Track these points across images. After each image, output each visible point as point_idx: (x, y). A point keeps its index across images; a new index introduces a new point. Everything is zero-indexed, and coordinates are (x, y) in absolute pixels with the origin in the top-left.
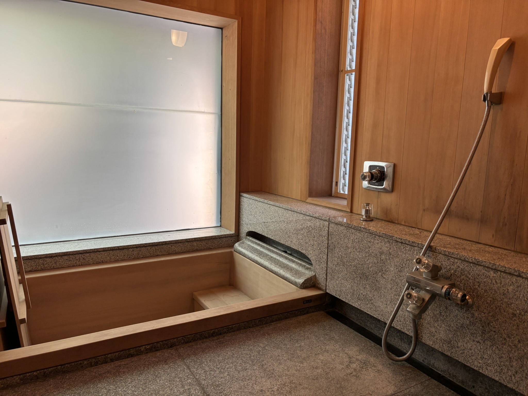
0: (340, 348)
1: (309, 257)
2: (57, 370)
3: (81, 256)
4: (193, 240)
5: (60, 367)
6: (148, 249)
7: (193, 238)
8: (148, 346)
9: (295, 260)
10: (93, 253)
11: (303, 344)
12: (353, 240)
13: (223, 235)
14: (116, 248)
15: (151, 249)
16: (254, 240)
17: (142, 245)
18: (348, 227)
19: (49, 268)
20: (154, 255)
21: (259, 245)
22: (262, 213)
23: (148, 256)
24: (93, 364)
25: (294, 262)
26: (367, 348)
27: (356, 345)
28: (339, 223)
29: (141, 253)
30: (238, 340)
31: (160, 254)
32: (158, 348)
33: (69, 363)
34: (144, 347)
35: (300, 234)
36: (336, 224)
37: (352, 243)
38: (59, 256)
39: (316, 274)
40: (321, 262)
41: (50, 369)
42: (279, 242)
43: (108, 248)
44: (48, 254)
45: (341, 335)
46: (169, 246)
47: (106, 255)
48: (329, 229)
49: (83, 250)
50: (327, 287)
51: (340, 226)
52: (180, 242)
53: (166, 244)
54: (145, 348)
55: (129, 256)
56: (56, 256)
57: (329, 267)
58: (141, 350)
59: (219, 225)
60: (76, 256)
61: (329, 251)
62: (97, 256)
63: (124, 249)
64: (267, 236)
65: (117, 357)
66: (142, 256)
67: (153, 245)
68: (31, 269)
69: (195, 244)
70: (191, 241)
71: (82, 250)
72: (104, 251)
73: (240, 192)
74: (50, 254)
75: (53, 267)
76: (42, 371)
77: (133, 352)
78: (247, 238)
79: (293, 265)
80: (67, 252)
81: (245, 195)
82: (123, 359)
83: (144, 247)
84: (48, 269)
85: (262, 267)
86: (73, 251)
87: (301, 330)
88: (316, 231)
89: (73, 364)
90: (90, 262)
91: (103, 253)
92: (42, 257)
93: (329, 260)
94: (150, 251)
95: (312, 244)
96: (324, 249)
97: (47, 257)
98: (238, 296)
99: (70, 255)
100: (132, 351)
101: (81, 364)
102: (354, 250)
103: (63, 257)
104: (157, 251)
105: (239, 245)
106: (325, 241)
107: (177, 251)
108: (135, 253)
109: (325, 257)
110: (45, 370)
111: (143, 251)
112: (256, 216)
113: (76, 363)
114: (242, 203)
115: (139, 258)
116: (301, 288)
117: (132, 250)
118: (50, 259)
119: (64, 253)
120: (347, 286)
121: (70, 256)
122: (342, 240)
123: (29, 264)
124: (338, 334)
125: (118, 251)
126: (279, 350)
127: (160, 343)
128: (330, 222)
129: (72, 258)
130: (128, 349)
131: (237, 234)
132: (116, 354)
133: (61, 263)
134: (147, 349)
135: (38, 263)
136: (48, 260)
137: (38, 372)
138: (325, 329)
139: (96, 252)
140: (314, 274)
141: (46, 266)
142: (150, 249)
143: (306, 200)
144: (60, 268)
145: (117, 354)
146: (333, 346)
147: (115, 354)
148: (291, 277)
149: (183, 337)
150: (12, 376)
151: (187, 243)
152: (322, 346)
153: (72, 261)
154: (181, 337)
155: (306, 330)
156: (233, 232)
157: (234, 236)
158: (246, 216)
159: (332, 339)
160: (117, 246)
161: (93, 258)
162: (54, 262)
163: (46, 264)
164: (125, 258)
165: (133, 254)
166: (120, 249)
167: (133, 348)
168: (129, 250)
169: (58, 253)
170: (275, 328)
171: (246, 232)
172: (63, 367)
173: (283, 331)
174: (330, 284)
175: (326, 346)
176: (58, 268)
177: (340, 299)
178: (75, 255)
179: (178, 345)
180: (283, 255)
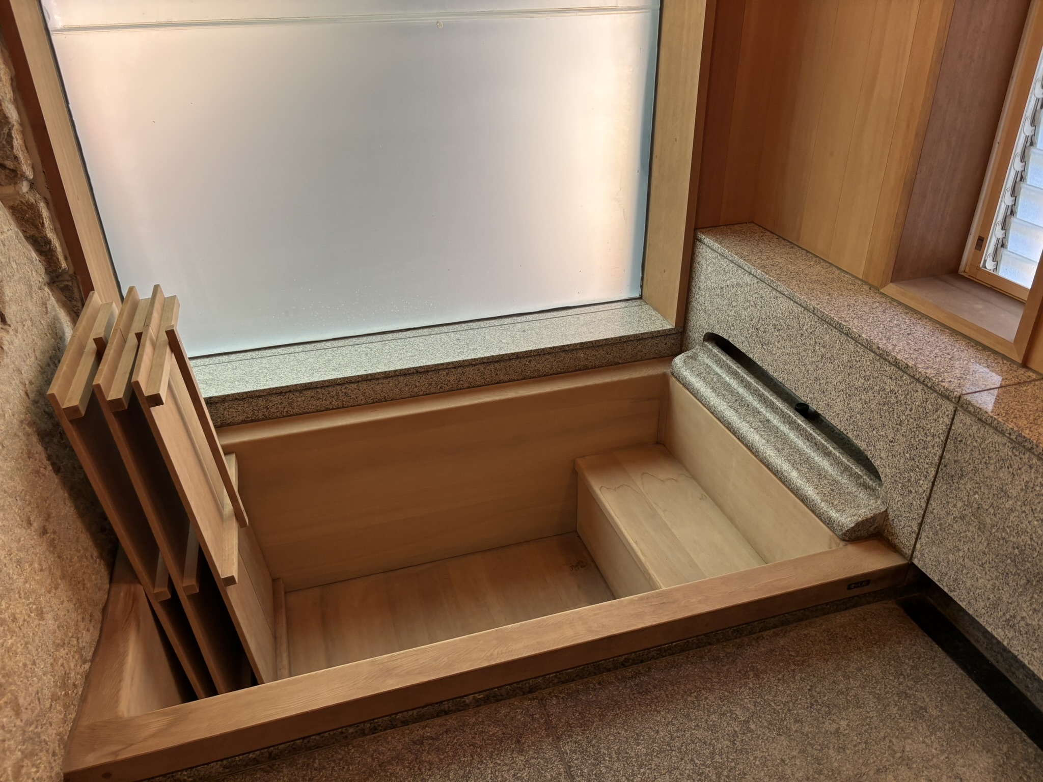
0: (943, 752)
1: (877, 463)
2: (294, 747)
3: (341, 390)
4: (578, 347)
5: (301, 741)
6: (479, 370)
7: (578, 344)
8: (479, 695)
9: (834, 451)
10: (363, 382)
11: (843, 723)
12: (1027, 482)
13: (646, 333)
14: (412, 370)
15: (487, 370)
16: (724, 359)
17: (467, 363)
18: (1019, 443)
19: (278, 414)
20: (493, 382)
21: (735, 374)
22: (752, 303)
23: (479, 383)
24: (366, 732)
25: (827, 454)
26: (1016, 766)
27: (984, 748)
28: (989, 422)
29: (464, 379)
30: (683, 687)
31: (506, 378)
32: (502, 696)
33: (319, 734)
34: (471, 696)
35: (858, 399)
36: (980, 420)
37: (1022, 490)
38: (297, 391)
39: (890, 511)
40: (911, 492)
41: (280, 747)
42: (794, 391)
43: (395, 371)
44: (273, 388)
45: (944, 703)
46: (524, 361)
47: (391, 385)
48: (952, 423)
49: (343, 378)
50: (916, 553)
51: (991, 431)
52: (549, 353)
53: (518, 358)
54: (474, 698)
55: (440, 386)
56: (290, 391)
57: (932, 513)
58: (464, 701)
59: (638, 295)
60: (330, 389)
61: (940, 474)
62: (372, 388)
63: (428, 372)
64: (759, 363)
65: (415, 717)
66: (466, 385)
67: (491, 362)
68: (244, 417)
69: (582, 355)
70: (573, 350)
71: (340, 379)
72: (386, 378)
73: (695, 229)
74: (277, 388)
75: (287, 412)
76: (266, 750)
77: (449, 707)
78: (705, 346)
79: (825, 464)
80: (311, 383)
81: (707, 240)
82: (428, 719)
83: (471, 367)
84: (277, 417)
85: (743, 443)
86: (323, 381)
87: (838, 669)
88: (908, 412)
89: (326, 734)
90: (360, 400)
91: (385, 381)
92: (262, 394)
93: (934, 496)
94: (484, 374)
95: (890, 438)
96: (926, 466)
97: (273, 394)
98: (676, 481)
99: (317, 388)
100: (446, 706)
101: (342, 733)
102: (1027, 509)
103: (304, 392)
104: (499, 373)
105: (685, 362)
106: (933, 446)
107: (542, 371)
108: (452, 378)
109: (926, 486)
110: (272, 748)
111: (469, 374)
112: (734, 304)
113: (332, 733)
114: (699, 259)
115: (461, 389)
116: (844, 540)
117: (445, 373)
118: (279, 397)
119: (305, 384)
120: (980, 581)
121: (318, 390)
122: (992, 467)
123: (240, 408)
124: (936, 698)
125: (416, 377)
126: (783, 738)
127: (506, 687)
128: (962, 406)
129: (323, 394)
130: (437, 703)
131: (680, 330)
132: (413, 714)
133: (302, 403)
134: (477, 700)
135: (257, 405)
136: (276, 399)
137: (258, 753)
138: (901, 674)
139: (370, 380)
140: (883, 510)
141: (272, 410)
142: (484, 368)
143: (883, 286)
144: (300, 414)
145: (415, 712)
146: (924, 742)
147: (410, 713)
148: (819, 501)
149: (558, 674)
150: (207, 764)
151: (563, 355)
152: (894, 740)
153: (322, 399)
154: (553, 673)
155: (851, 669)
156: (668, 324)
157: (674, 334)
158: (707, 295)
159: (919, 713)
160: (414, 366)
161: (365, 393)
162: (287, 403)
163: (272, 407)
164: (431, 390)
165: (449, 381)
166: (421, 373)
167: (448, 700)
168: (440, 373)
169: (292, 386)
170: (772, 651)
171: (705, 332)
172: (306, 741)
173: (793, 667)
174: (927, 551)
175: (905, 738)
176: (297, 414)
177: (950, 598)
178: (327, 389)
179: (546, 688)
180: (799, 425)
